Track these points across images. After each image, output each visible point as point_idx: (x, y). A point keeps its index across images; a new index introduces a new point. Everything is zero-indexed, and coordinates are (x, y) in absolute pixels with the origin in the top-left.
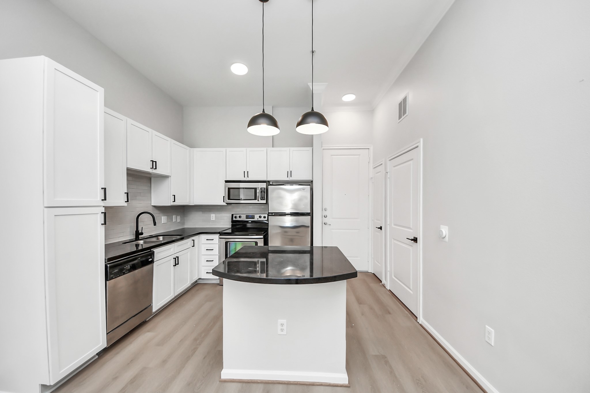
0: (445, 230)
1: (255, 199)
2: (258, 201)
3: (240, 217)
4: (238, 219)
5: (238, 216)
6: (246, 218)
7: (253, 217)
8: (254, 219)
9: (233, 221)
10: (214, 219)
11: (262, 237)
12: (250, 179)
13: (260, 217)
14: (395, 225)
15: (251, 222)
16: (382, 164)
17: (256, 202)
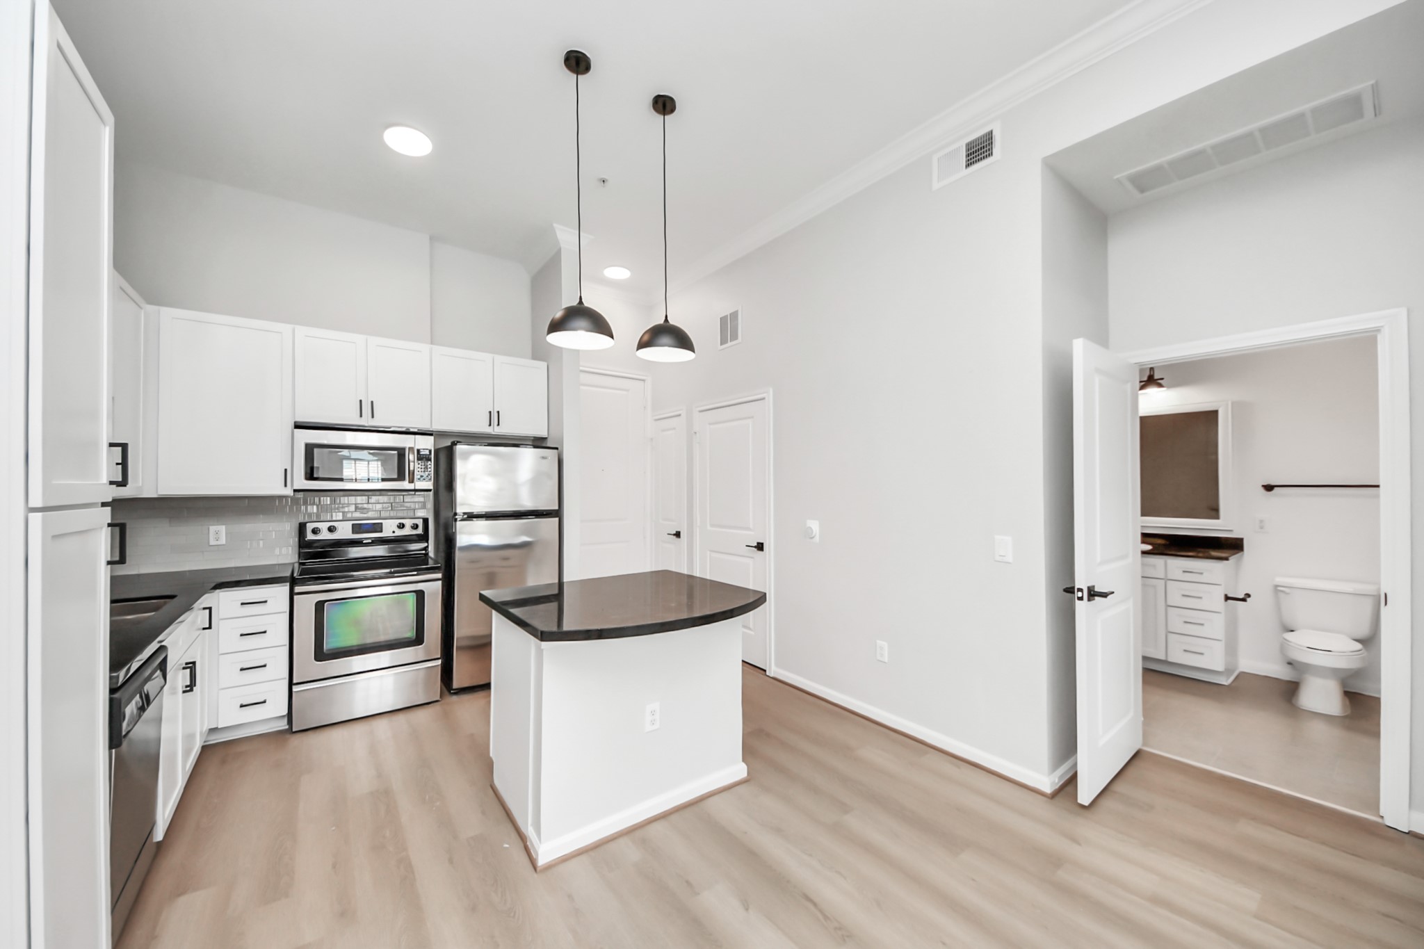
0: (814, 525)
1: (401, 477)
2: (412, 481)
3: (331, 529)
4: (325, 535)
5: (324, 526)
6: (354, 532)
7: (378, 528)
8: (381, 531)
9: (303, 543)
10: (223, 541)
11: (439, 575)
12: (377, 422)
13: (401, 526)
14: (712, 525)
15: (370, 541)
16: (680, 415)
17: (405, 485)
